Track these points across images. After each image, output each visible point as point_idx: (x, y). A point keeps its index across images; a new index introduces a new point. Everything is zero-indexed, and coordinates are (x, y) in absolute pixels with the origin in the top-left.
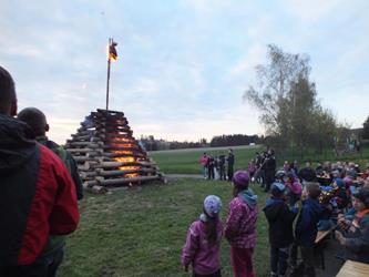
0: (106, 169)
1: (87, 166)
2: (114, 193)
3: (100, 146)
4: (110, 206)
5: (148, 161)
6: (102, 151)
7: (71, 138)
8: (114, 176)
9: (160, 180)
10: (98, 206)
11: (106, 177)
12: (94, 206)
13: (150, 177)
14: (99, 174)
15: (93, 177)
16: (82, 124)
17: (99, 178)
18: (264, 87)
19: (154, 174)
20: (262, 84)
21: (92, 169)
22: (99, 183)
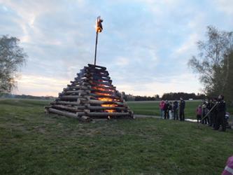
0: (92, 104)
1: (79, 101)
2: (97, 122)
3: (89, 88)
4: (93, 131)
5: (122, 102)
6: (90, 92)
7: (71, 84)
8: (98, 110)
9: (130, 116)
10: (83, 130)
11: (92, 111)
12: (81, 129)
13: (123, 113)
14: (87, 108)
15: (82, 110)
16: (78, 74)
17: (86, 110)
18: (204, 57)
19: (126, 111)
20: (201, 54)
21: (82, 103)
22: (86, 114)
